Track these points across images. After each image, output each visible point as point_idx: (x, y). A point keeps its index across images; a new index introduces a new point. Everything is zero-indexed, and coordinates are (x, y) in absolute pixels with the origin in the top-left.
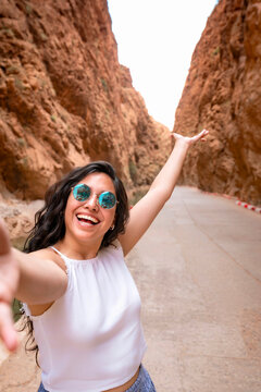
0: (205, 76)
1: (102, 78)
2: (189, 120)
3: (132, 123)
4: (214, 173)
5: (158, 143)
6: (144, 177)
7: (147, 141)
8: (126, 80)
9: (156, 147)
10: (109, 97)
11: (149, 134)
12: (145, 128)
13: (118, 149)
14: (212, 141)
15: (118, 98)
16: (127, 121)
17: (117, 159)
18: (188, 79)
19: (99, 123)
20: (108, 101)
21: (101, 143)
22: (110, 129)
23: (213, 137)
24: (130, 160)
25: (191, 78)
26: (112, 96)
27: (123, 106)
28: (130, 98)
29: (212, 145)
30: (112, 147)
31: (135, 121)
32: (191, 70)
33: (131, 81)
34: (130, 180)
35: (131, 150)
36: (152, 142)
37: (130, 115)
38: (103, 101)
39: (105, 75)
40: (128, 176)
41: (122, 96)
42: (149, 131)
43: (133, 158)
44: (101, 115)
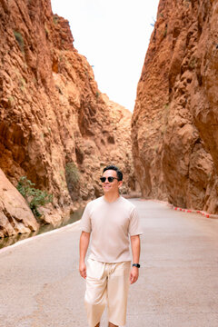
0: (176, 33)
1: (16, 30)
2: (157, 98)
3: (72, 103)
4: (187, 176)
5: (114, 134)
6: (91, 186)
7: (97, 131)
8: (63, 38)
9: (111, 140)
10: (28, 60)
11: (100, 119)
12: (93, 111)
13: (41, 141)
14: (182, 126)
15: (49, 64)
16: (64, 99)
17: (40, 157)
18: (154, 38)
19: (9, 98)
20: (25, 65)
21: (11, 130)
22: (27, 108)
23: (184, 121)
24: (68, 160)
25: (158, 37)
26: (34, 58)
27: (56, 76)
28: (69, 66)
29: (182, 132)
30: (32, 138)
31: (77, 100)
32: (157, 25)
33: (71, 41)
34: (66, 191)
35: (70, 144)
36: (104, 132)
37: (69, 91)
38: (17, 65)
39: (22, 25)
40: (62, 184)
41: (55, 62)
42: (99, 116)
43: (74, 157)
44: (12, 85)
